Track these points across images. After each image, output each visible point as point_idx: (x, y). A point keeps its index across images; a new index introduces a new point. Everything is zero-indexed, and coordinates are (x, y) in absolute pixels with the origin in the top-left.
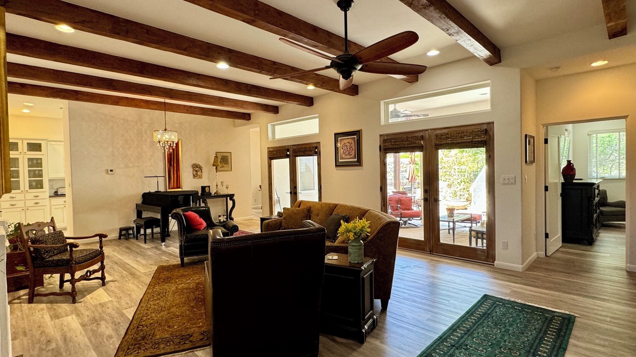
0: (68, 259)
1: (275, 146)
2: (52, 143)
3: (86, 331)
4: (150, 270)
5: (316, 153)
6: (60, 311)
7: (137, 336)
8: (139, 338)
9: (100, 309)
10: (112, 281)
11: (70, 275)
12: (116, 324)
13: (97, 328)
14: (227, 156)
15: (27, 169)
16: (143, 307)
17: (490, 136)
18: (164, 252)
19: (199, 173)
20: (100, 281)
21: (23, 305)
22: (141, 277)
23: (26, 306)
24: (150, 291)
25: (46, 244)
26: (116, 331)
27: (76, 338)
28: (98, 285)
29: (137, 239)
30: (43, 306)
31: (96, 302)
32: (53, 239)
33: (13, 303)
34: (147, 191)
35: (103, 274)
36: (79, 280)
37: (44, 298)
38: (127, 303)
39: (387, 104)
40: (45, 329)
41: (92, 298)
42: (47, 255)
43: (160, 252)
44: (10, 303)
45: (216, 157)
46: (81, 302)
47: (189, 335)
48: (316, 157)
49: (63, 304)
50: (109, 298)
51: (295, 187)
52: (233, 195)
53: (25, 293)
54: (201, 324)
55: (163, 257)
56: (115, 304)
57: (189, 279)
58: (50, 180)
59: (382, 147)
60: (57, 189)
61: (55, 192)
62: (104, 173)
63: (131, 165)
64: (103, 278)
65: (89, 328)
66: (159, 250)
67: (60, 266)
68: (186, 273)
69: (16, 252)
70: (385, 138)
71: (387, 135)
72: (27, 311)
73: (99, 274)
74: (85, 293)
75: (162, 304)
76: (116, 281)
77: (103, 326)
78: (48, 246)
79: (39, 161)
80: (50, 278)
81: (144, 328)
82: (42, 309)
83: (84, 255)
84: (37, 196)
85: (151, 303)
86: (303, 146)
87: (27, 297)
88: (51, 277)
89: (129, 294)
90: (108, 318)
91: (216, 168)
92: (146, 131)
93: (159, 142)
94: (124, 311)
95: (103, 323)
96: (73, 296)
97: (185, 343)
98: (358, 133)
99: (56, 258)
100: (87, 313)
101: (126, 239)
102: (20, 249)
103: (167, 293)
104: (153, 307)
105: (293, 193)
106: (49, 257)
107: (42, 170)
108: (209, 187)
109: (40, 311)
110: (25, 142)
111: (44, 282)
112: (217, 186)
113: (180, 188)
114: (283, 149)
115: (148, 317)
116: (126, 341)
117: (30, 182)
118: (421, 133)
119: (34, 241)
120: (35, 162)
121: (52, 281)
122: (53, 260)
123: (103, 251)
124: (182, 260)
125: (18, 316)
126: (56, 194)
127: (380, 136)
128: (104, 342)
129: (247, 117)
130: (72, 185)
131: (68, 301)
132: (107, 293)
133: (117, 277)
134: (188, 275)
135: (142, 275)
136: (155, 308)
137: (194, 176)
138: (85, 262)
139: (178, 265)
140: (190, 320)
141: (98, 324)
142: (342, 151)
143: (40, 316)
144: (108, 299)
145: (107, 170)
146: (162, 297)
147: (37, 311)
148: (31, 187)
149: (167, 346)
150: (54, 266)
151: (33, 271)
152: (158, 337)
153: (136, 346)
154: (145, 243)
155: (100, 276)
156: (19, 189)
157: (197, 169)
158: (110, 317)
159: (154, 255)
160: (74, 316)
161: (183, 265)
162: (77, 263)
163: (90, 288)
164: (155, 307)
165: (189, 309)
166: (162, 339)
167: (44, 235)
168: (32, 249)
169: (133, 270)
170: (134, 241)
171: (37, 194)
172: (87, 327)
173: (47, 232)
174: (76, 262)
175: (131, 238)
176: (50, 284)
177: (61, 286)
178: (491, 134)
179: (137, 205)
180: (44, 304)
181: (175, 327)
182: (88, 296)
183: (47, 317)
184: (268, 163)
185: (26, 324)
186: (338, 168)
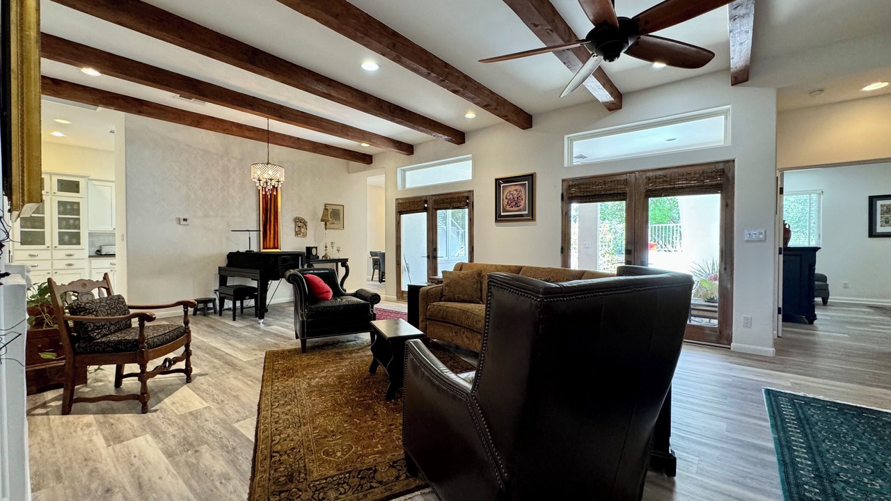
0: (136, 340)
1: (406, 197)
2: (94, 182)
3: (176, 465)
4: (255, 357)
5: (467, 205)
6: (121, 427)
7: (277, 475)
8: (282, 479)
9: (192, 422)
10: (201, 375)
11: (139, 366)
12: (229, 451)
13: (196, 459)
14: (339, 210)
15: (56, 216)
16: (267, 418)
17: (728, 178)
18: (266, 333)
19: (303, 230)
20: (183, 374)
21: (52, 417)
22: (245, 368)
23: (57, 419)
24: (269, 390)
25: (96, 316)
26: (233, 463)
27: (160, 481)
28: (179, 382)
29: (221, 315)
30: (89, 418)
31: (182, 411)
32: (107, 308)
33: (34, 415)
34: (235, 251)
35: (188, 364)
36: (153, 374)
37: (91, 406)
38: (237, 412)
39: (571, 140)
40: (99, 465)
41: (174, 403)
42: (99, 333)
43: (260, 333)
44: (29, 413)
45: (326, 209)
46: (156, 411)
47: (371, 469)
48: (467, 210)
49: (126, 415)
50: (204, 402)
51: (435, 250)
52: (347, 260)
53: (54, 396)
54: (379, 446)
55: (268, 339)
56: (217, 413)
57: (323, 371)
58: (90, 235)
59: (565, 195)
60: (101, 247)
61: (98, 251)
62: (175, 222)
63: (212, 214)
64: (188, 371)
65: (182, 459)
66: (258, 329)
67: (122, 351)
68: (313, 362)
69: (40, 330)
70: (571, 183)
71: (573, 180)
72: (60, 430)
73: (182, 365)
74: (161, 395)
75: (297, 411)
76: (207, 374)
77: (208, 456)
78: (99, 318)
79: (75, 207)
80: (96, 370)
81: (283, 458)
82: (89, 425)
83: (160, 334)
84: (71, 255)
85: (278, 410)
86: (449, 196)
87: (60, 403)
88: (99, 369)
89: (234, 396)
90: (210, 438)
91: (326, 224)
92: (234, 169)
93: (260, 180)
94: (236, 425)
95: (204, 448)
96: (142, 401)
97: (372, 487)
98: (531, 178)
99: (113, 338)
100: (172, 430)
101: (205, 315)
102: (47, 324)
103: (298, 394)
104: (284, 417)
105: (431, 257)
106: (102, 337)
107: (79, 219)
108: (316, 248)
109: (84, 428)
110: (55, 179)
111: (88, 377)
112: (326, 247)
113: (277, 248)
114: (419, 200)
115: (282, 436)
116: (259, 487)
117: (61, 235)
118: (625, 176)
119: (75, 310)
120: (69, 207)
121: (102, 376)
122: (109, 342)
123: (188, 329)
124: (304, 342)
125: (43, 440)
126: (99, 254)
127: (563, 181)
128: (216, 488)
129: (367, 159)
130: (128, 237)
131: (134, 408)
132: (198, 395)
133: (206, 368)
134: (317, 364)
135: (248, 366)
136: (288, 420)
137: (297, 234)
138: (162, 345)
139: (295, 350)
140: (358, 440)
141: (196, 451)
142: (506, 201)
143: (85, 438)
144: (202, 404)
145: (179, 219)
146: (292, 401)
147: (79, 429)
148: (62, 242)
149: (341, 494)
150: (111, 352)
151: (72, 361)
152: (315, 474)
153: (282, 495)
154: (234, 320)
155: (184, 367)
156: (44, 244)
157: (300, 225)
158: (214, 436)
159: (251, 335)
160: (149, 437)
161: (304, 349)
162: (150, 347)
163: (166, 386)
164: (287, 417)
165: (346, 419)
166: (326, 479)
167: (93, 301)
168: (71, 324)
169: (229, 358)
170: (217, 317)
171: (70, 252)
172: (177, 458)
173: (97, 297)
174: (149, 344)
175: (210, 314)
176: (97, 380)
177: (118, 383)
178: (730, 175)
179: (220, 269)
180: (92, 416)
181: (339, 454)
182: (166, 400)
183: (99, 440)
184: (396, 219)
185: (59, 455)
186: (498, 224)
